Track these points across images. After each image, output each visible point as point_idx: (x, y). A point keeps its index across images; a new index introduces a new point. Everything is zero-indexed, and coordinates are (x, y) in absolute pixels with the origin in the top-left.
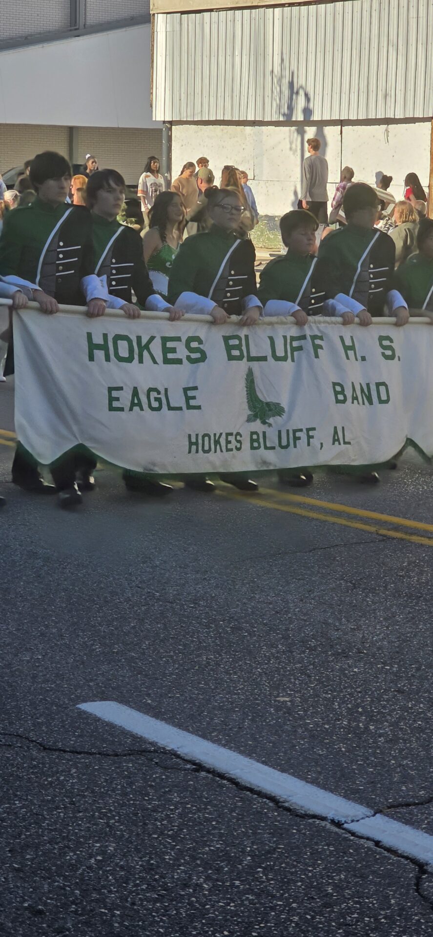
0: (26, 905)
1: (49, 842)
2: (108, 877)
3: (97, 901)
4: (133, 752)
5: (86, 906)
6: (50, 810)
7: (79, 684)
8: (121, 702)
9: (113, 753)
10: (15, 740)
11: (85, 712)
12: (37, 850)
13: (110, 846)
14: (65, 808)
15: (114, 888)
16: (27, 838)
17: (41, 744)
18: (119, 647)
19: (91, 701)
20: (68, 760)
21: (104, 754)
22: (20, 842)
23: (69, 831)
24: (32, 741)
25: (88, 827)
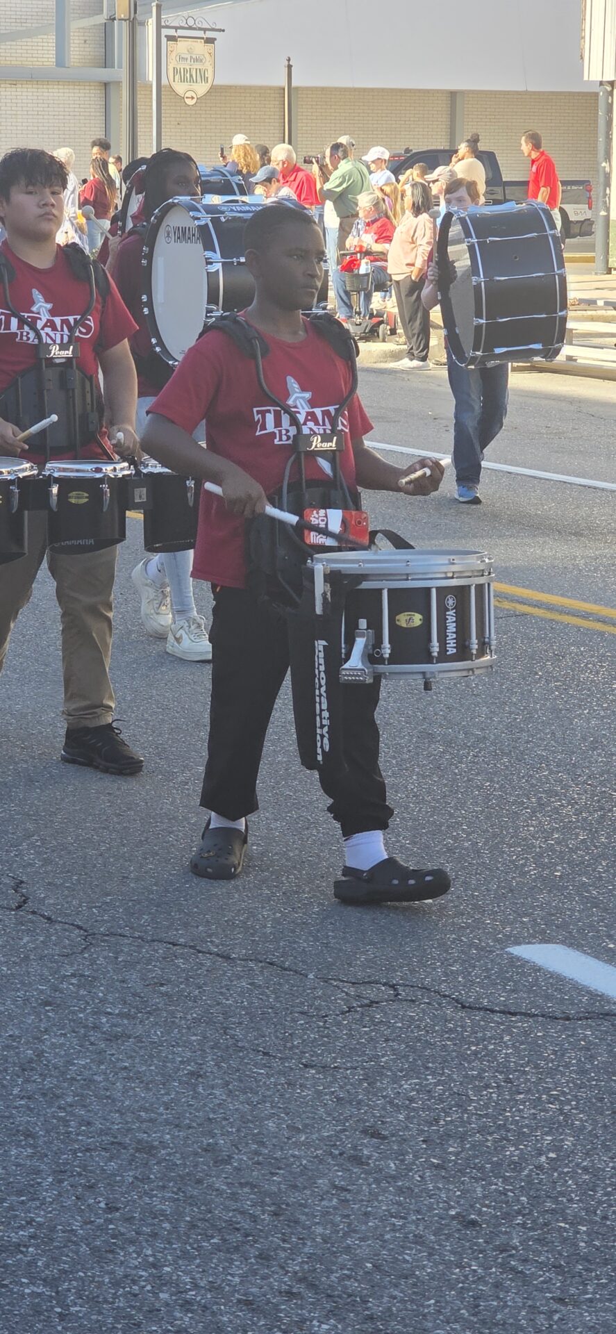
0: (453, 1213)
1: (478, 1132)
2: (567, 1181)
3: (553, 1212)
4: (592, 1015)
5: (538, 1217)
6: (478, 1090)
7: (508, 919)
8: (570, 945)
9: (563, 1016)
10: (419, 993)
11: (518, 959)
12: (462, 1141)
13: (567, 1140)
14: (498, 1087)
15: (576, 1196)
16: (447, 1124)
17: (457, 1001)
18: (564, 868)
19: (529, 943)
20: (499, 1023)
21: (550, 1017)
22: (439, 1130)
23: (506, 1119)
24: (445, 996)
25: (534, 1114)
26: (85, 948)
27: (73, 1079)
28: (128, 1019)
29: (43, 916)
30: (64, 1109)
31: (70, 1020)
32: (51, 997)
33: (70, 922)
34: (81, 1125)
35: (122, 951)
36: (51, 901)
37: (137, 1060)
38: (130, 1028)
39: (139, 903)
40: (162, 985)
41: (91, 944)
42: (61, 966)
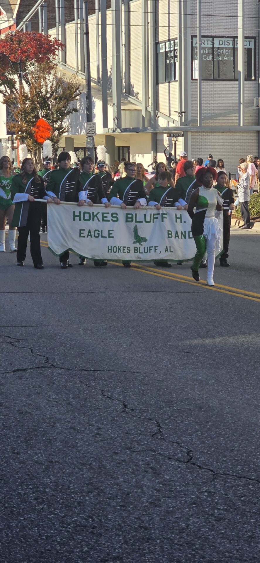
26: (212, 480)
27: (200, 537)
28: (226, 511)
29: (198, 466)
30: (195, 550)
31: (202, 511)
32: (195, 501)
33: (208, 468)
34: (200, 558)
35: (228, 481)
36: (202, 459)
37: (228, 530)
38: (226, 516)
39: (237, 461)
40: (242, 497)
41: (216, 478)
42: (202, 487)
